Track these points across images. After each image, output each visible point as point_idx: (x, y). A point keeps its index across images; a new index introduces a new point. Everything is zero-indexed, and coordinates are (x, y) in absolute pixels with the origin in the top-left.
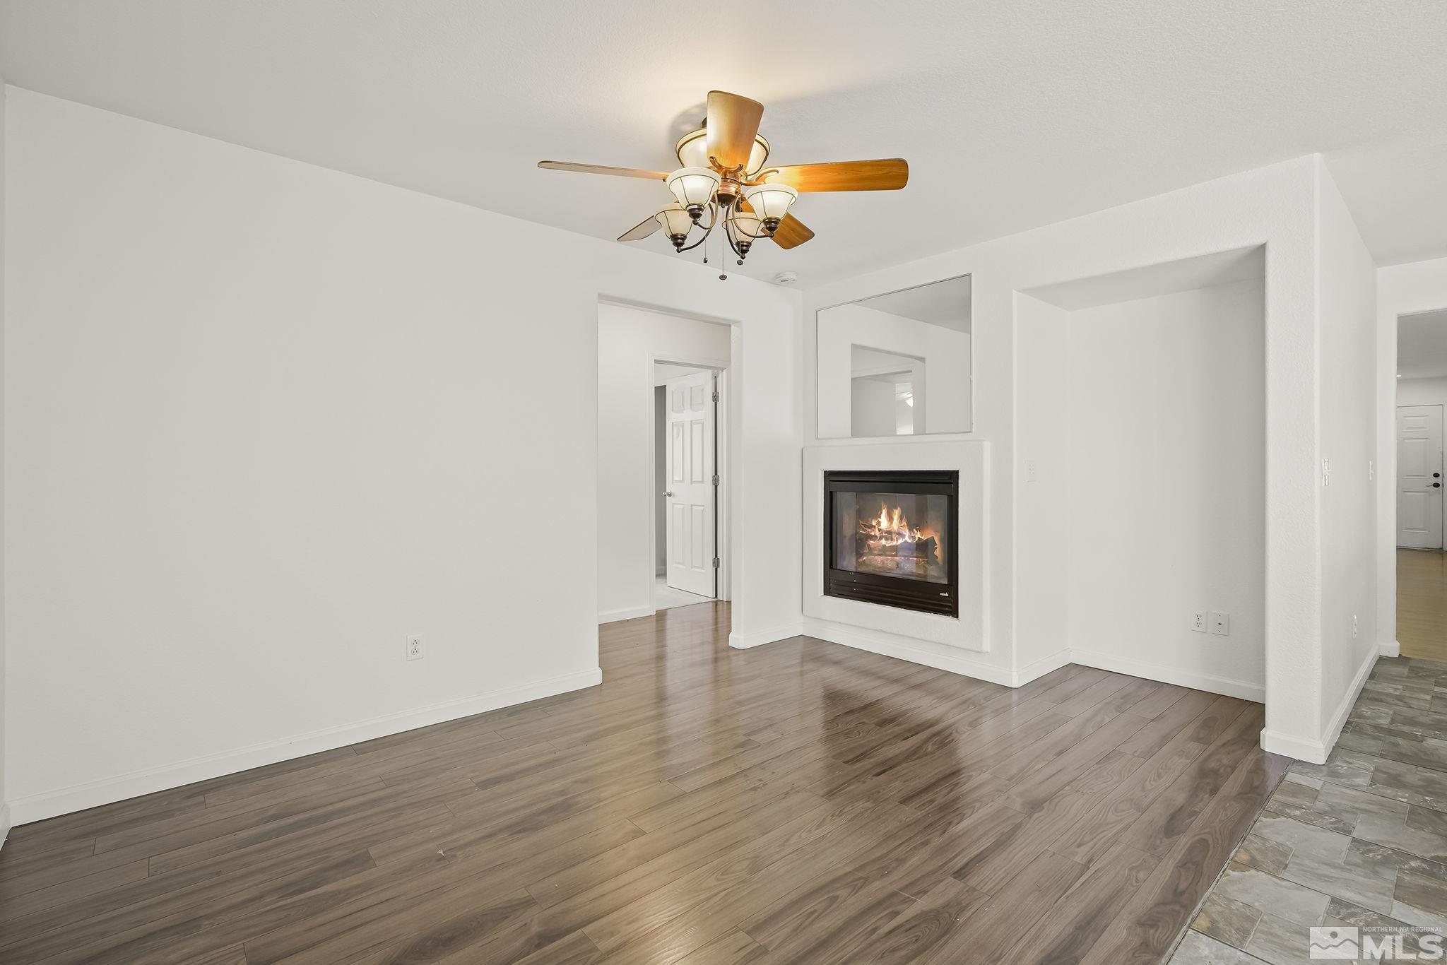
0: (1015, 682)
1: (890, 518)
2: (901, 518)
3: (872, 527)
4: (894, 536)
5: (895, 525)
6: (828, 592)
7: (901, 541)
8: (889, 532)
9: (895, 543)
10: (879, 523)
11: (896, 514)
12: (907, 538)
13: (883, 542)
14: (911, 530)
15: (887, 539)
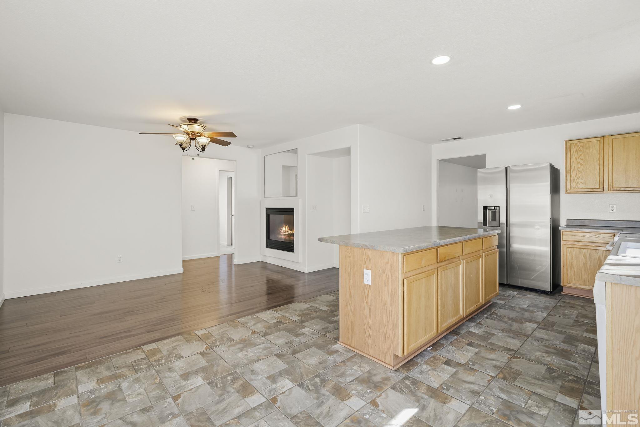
0: (306, 271)
1: (285, 228)
2: (288, 228)
3: (281, 230)
4: (286, 232)
5: (287, 230)
6: (267, 247)
7: (288, 233)
8: (285, 231)
9: (286, 233)
10: (283, 229)
11: (287, 227)
12: (289, 232)
13: (284, 233)
14: (290, 231)
15: (285, 232)
